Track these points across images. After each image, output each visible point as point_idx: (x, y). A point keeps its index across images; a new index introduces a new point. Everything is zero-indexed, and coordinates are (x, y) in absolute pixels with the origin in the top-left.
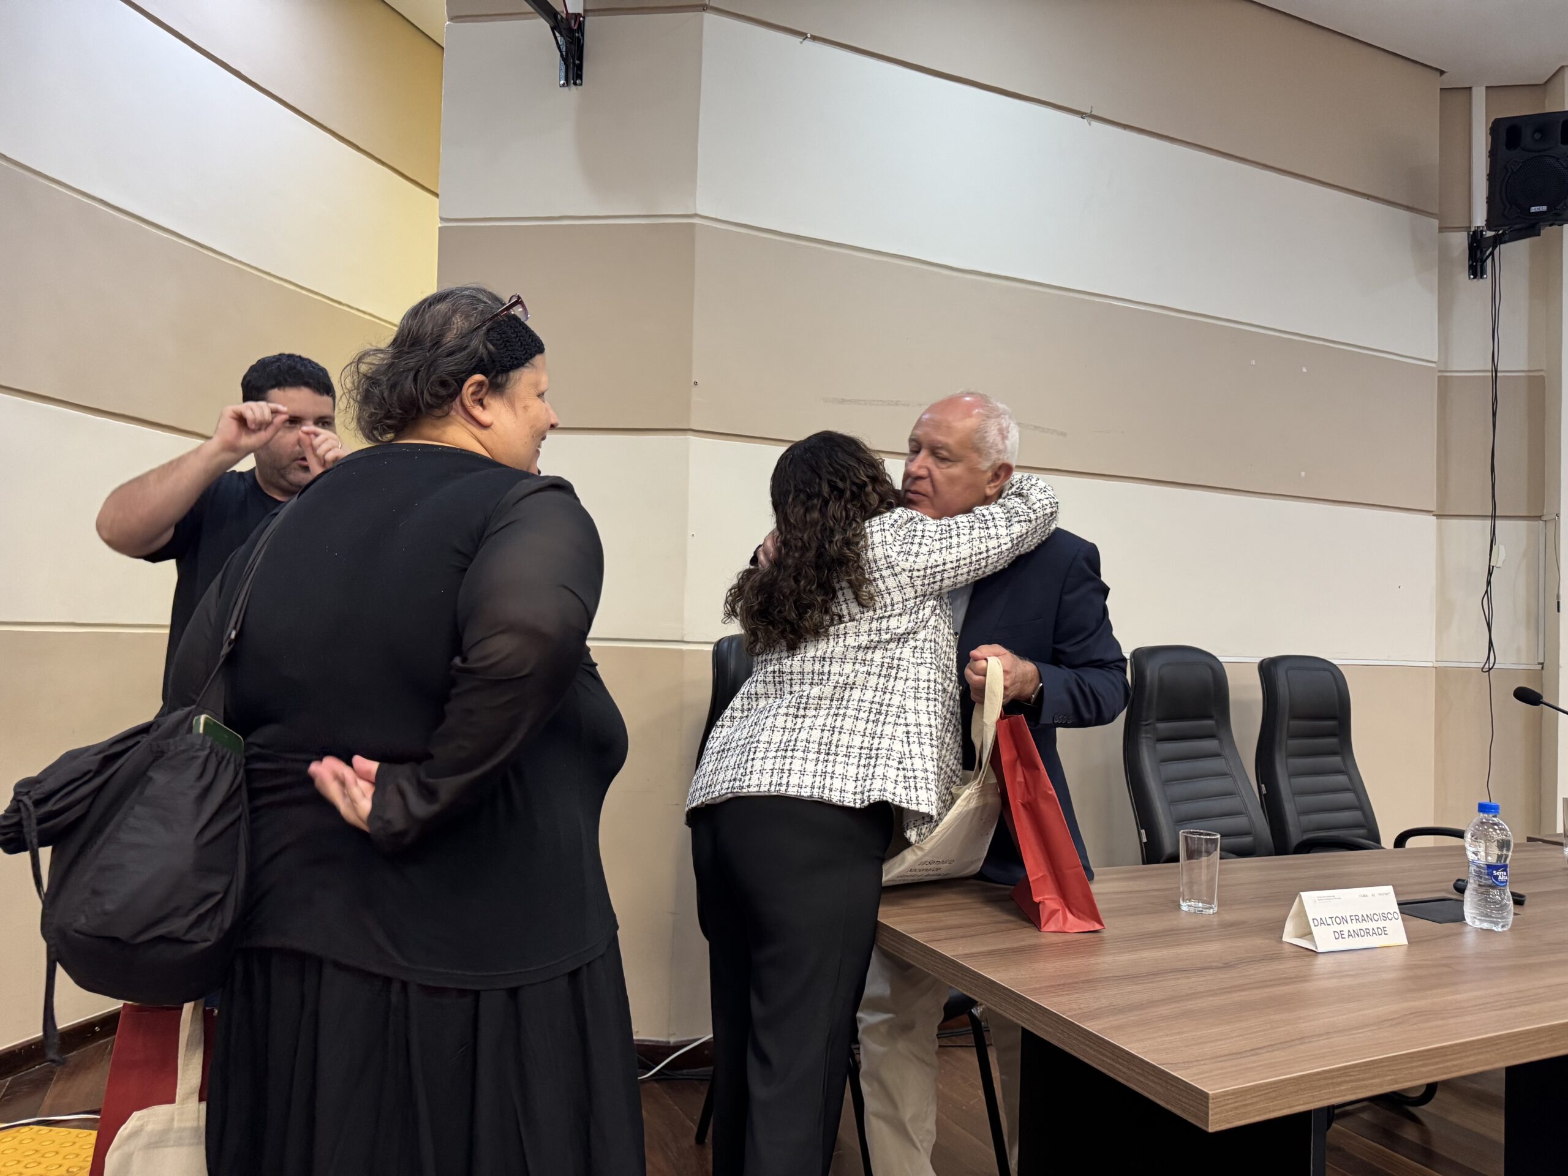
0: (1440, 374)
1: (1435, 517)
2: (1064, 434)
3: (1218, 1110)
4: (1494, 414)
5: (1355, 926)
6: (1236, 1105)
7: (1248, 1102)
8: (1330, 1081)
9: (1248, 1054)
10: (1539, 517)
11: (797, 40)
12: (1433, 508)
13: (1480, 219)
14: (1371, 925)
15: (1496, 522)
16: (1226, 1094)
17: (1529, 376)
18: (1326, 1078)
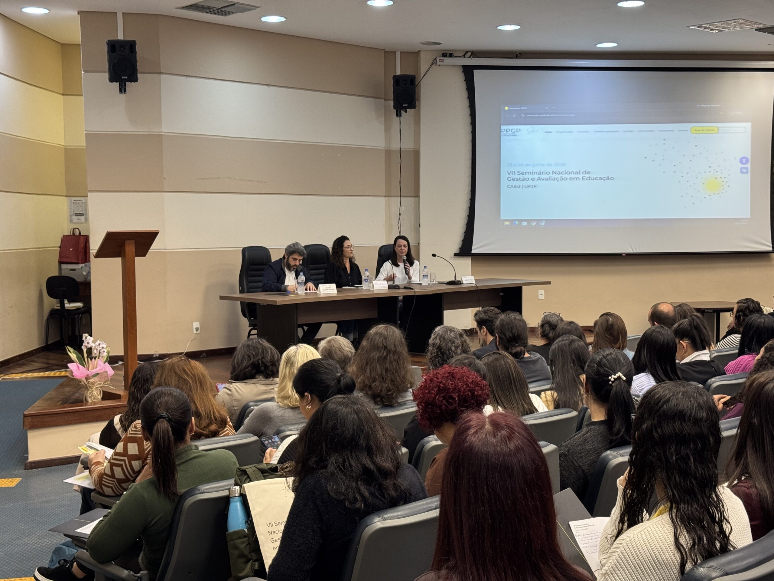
0: (386, 150)
1: (383, 198)
2: (265, 182)
4: (400, 164)
10: (417, 196)
11: (185, 78)
12: (384, 194)
15: (402, 198)
17: (414, 150)
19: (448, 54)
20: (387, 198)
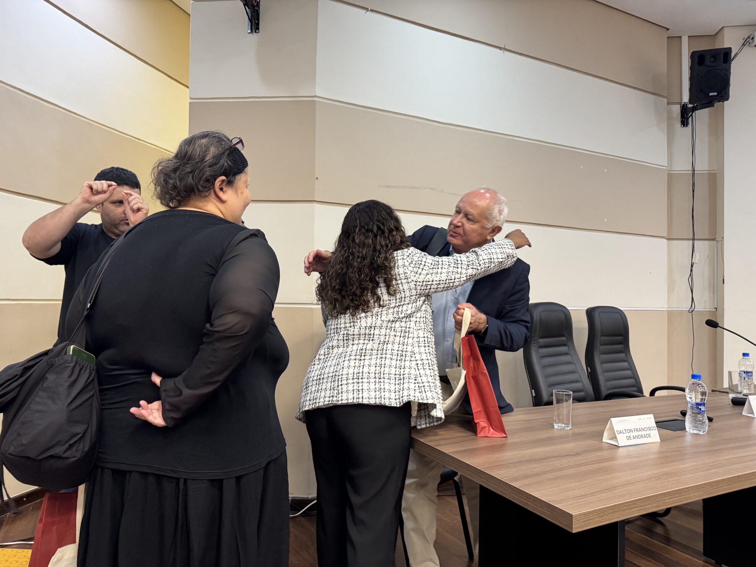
0: (668, 172)
1: (666, 240)
3: (577, 522)
4: (693, 191)
5: (636, 433)
6: (585, 520)
7: (591, 518)
8: (628, 507)
9: (590, 495)
10: (714, 239)
11: (364, 11)
12: (666, 235)
13: (686, 99)
14: (643, 433)
15: (695, 242)
16: (580, 515)
17: (709, 174)
18: (627, 506)
20: (670, 241)
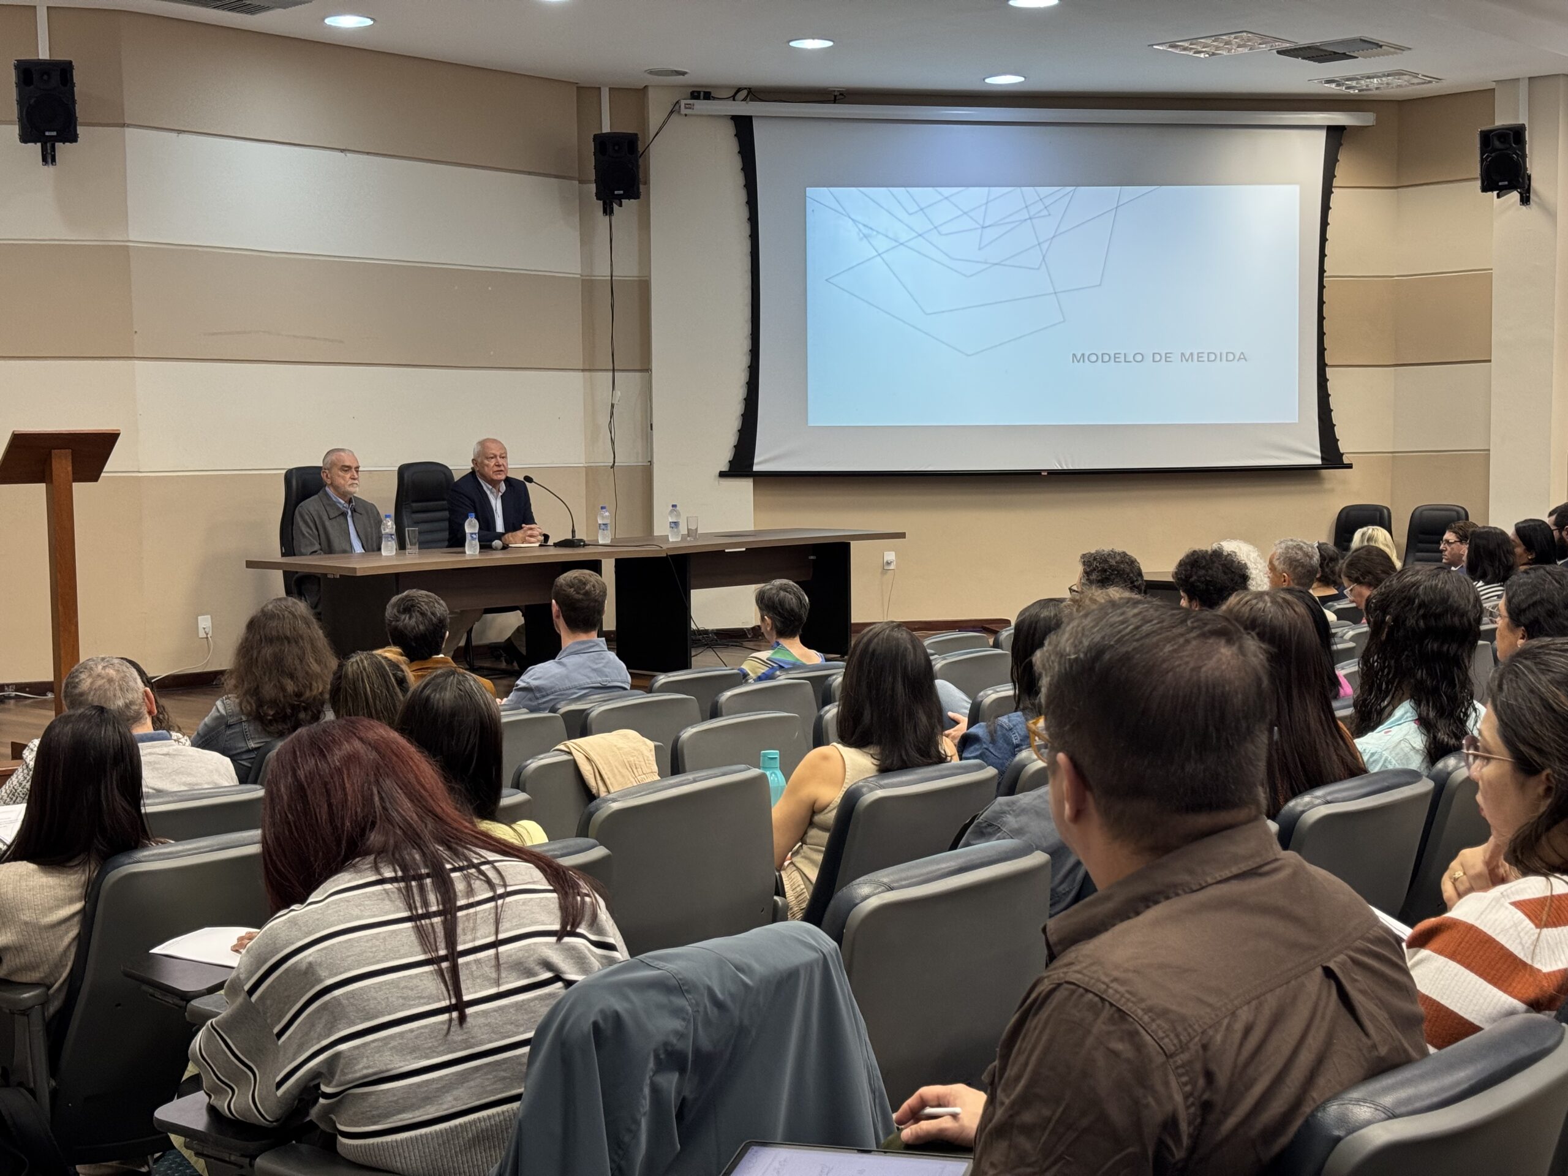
0: (583, 280)
1: (581, 374)
2: (341, 342)
4: (613, 307)
11: (174, 135)
12: (581, 367)
15: (616, 374)
17: (640, 281)
19: (702, 94)
20: (587, 374)
